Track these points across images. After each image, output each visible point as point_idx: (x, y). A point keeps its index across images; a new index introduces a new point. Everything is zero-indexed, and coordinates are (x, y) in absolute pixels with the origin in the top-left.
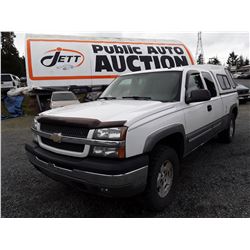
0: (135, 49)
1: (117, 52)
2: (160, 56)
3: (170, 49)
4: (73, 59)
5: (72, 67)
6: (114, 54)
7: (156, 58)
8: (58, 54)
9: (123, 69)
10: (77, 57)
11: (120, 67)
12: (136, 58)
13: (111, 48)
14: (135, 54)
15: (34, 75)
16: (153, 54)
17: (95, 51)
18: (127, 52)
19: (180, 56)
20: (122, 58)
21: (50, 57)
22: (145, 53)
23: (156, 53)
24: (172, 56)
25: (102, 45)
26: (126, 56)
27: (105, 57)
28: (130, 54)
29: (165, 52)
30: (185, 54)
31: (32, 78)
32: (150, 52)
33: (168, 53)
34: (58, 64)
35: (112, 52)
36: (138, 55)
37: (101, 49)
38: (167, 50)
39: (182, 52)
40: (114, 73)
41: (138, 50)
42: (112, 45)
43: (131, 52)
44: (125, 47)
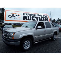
0: (34, 15)
2: (41, 17)
3: (43, 15)
4: (17, 16)
5: (17, 18)
6: (29, 16)
9: (30, 20)
10: (18, 16)
13: (28, 14)
14: (34, 16)
15: (6, 20)
17: (23, 14)
18: (32, 15)
20: (30, 17)
21: (11, 15)
22: (37, 16)
23: (40, 16)
25: (26, 13)
26: (32, 16)
27: (26, 16)
29: (42, 16)
32: (38, 16)
34: (13, 17)
37: (25, 14)
38: (43, 16)
39: (47, 16)
41: (35, 15)
42: (28, 13)
43: (33, 15)
44: (31, 14)
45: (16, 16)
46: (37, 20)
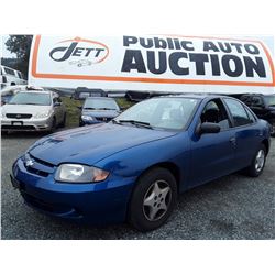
0: (184, 44)
1: (158, 46)
2: (221, 54)
3: (238, 47)
4: (93, 53)
5: (90, 64)
6: (153, 49)
7: (215, 58)
8: (74, 45)
9: (162, 70)
10: (99, 50)
11: (157, 67)
12: (185, 55)
13: (150, 41)
14: (183, 50)
15: (38, 71)
16: (211, 52)
17: (126, 43)
18: (171, 47)
19: (253, 57)
20: (162, 55)
22: (199, 50)
23: (216, 50)
24: (241, 56)
25: (138, 36)
26: (169, 52)
27: (139, 52)
28: (175, 50)
29: (229, 50)
30: (262, 55)
31: (35, 75)
32: (206, 48)
33: (234, 52)
34: (72, 58)
35: (150, 45)
36: (188, 52)
37: (135, 41)
38: (234, 48)
39: (257, 52)
40: (149, 75)
41: (188, 45)
42: (152, 37)
43: (178, 47)
44: (169, 40)
45: (89, 50)
46: (200, 71)
